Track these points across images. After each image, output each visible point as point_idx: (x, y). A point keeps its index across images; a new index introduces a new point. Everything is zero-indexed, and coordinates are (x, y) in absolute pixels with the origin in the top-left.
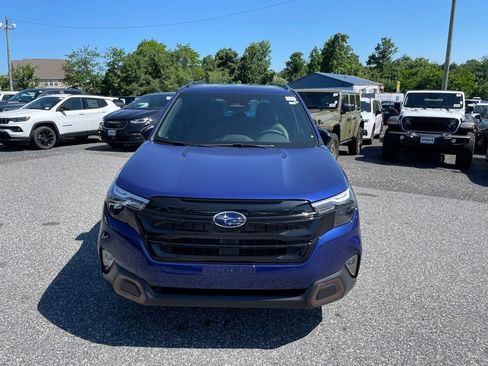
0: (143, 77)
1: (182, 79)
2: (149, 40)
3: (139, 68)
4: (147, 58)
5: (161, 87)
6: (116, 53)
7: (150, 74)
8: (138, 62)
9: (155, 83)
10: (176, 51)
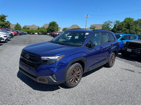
0: (124, 29)
1: (137, 29)
2: (128, 18)
3: (123, 26)
4: (126, 23)
5: (129, 32)
6: (117, 22)
7: (126, 28)
8: (123, 24)
9: (128, 31)
10: (137, 21)
